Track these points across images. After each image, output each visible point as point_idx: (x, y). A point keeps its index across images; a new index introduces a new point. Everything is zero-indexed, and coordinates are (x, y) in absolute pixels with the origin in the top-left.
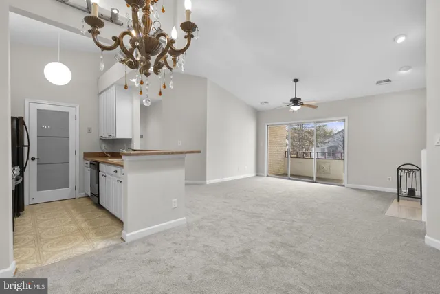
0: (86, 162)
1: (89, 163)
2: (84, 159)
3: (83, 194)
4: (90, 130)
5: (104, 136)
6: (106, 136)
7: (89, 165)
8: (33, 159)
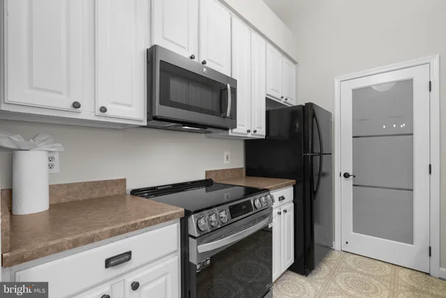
8: (346, 175)
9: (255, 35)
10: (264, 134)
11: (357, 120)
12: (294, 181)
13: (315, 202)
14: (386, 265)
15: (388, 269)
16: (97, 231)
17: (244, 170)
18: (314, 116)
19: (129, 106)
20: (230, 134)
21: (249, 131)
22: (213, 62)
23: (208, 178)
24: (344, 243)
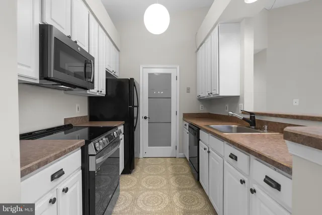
0: (185, 123)
1: (188, 124)
2: (184, 120)
3: (181, 155)
4: (188, 90)
5: (202, 95)
6: (204, 94)
7: (187, 127)
8: (145, 118)
9: (100, 29)
10: (105, 93)
11: (151, 90)
12: (123, 122)
13: (135, 132)
14: (162, 159)
15: (162, 160)
16: (48, 157)
17: (88, 117)
18: (135, 85)
19: (29, 67)
20: (88, 92)
21: (98, 91)
22: (81, 43)
23: (66, 124)
24: (144, 153)
